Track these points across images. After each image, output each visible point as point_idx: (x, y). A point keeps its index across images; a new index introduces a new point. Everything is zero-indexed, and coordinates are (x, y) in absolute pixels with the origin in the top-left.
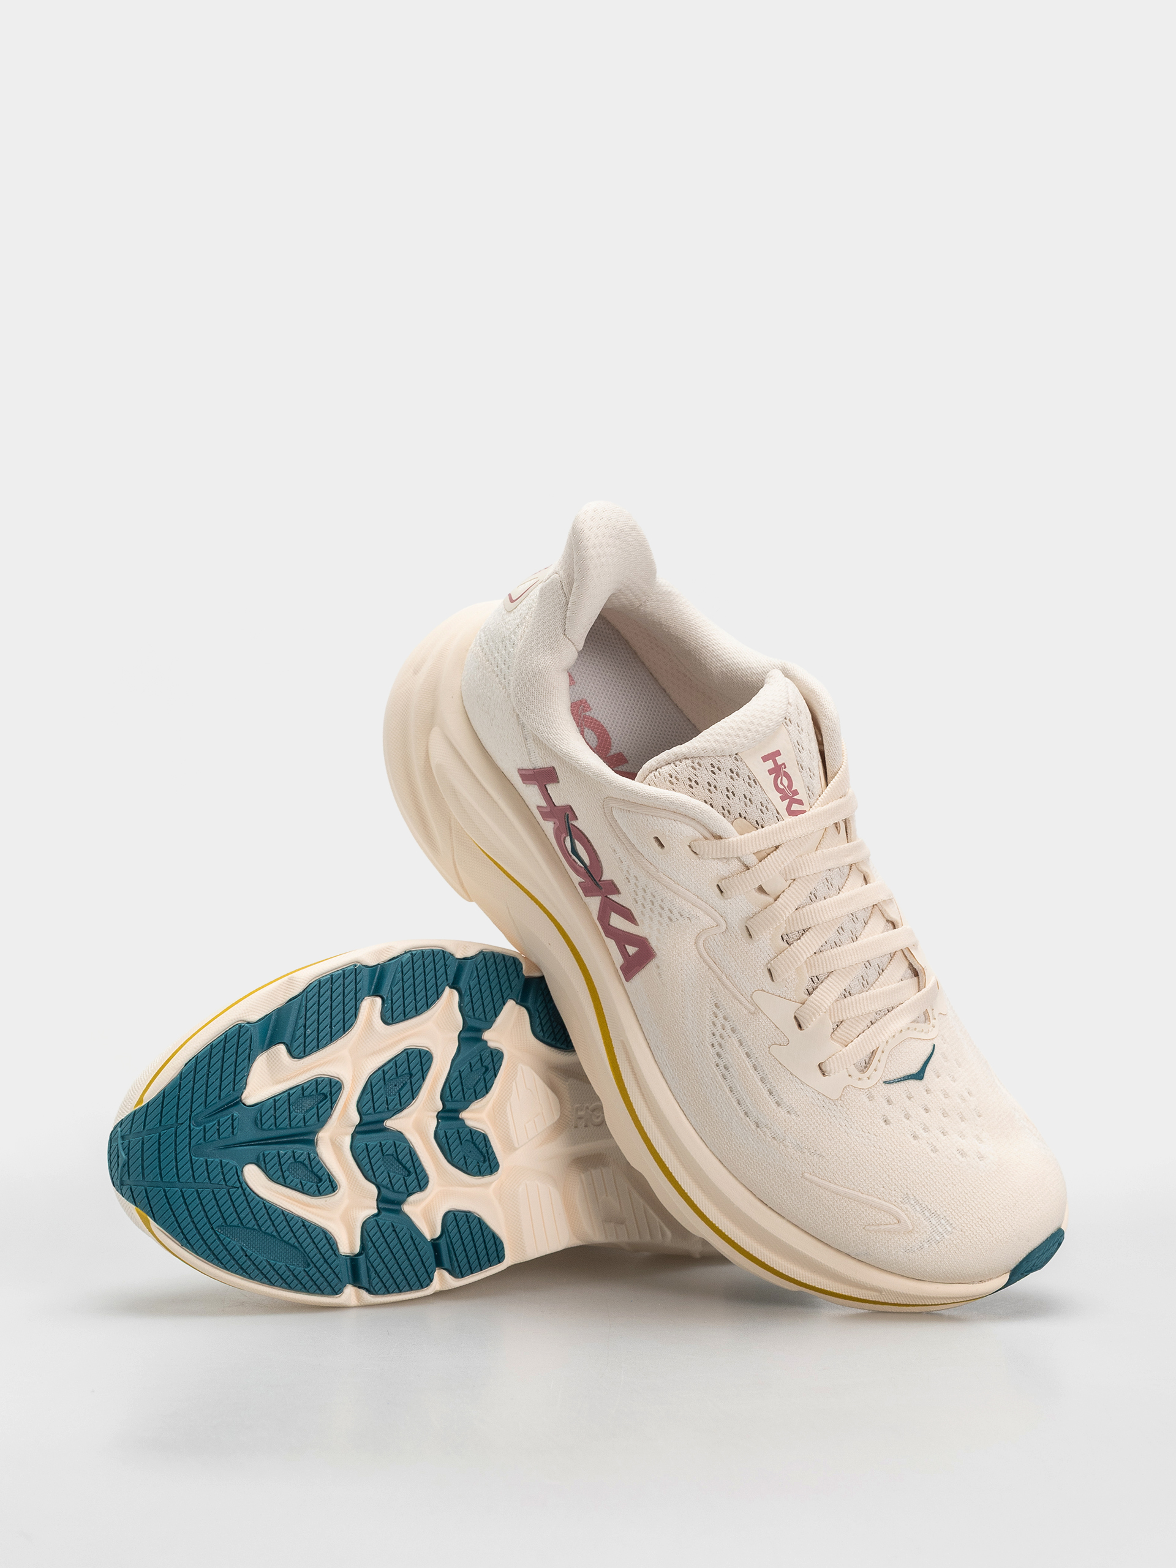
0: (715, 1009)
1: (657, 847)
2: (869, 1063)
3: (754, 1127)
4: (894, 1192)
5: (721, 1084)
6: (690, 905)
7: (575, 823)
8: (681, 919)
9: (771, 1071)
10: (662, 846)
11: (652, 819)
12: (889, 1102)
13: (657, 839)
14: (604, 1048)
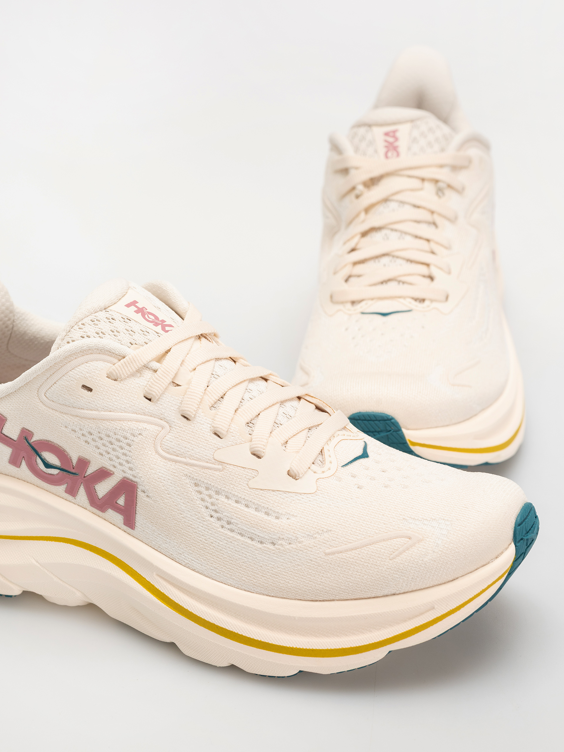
0: (197, 488)
1: (87, 392)
2: (323, 460)
3: (271, 547)
4: (394, 523)
5: (233, 537)
6: (135, 422)
7: (34, 439)
8: (135, 439)
9: (258, 499)
10: (90, 390)
11: (72, 373)
12: (354, 476)
13: (84, 387)
14: (149, 593)
